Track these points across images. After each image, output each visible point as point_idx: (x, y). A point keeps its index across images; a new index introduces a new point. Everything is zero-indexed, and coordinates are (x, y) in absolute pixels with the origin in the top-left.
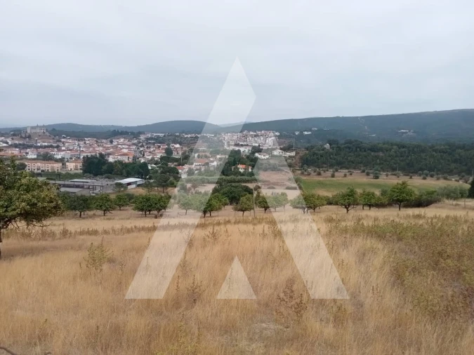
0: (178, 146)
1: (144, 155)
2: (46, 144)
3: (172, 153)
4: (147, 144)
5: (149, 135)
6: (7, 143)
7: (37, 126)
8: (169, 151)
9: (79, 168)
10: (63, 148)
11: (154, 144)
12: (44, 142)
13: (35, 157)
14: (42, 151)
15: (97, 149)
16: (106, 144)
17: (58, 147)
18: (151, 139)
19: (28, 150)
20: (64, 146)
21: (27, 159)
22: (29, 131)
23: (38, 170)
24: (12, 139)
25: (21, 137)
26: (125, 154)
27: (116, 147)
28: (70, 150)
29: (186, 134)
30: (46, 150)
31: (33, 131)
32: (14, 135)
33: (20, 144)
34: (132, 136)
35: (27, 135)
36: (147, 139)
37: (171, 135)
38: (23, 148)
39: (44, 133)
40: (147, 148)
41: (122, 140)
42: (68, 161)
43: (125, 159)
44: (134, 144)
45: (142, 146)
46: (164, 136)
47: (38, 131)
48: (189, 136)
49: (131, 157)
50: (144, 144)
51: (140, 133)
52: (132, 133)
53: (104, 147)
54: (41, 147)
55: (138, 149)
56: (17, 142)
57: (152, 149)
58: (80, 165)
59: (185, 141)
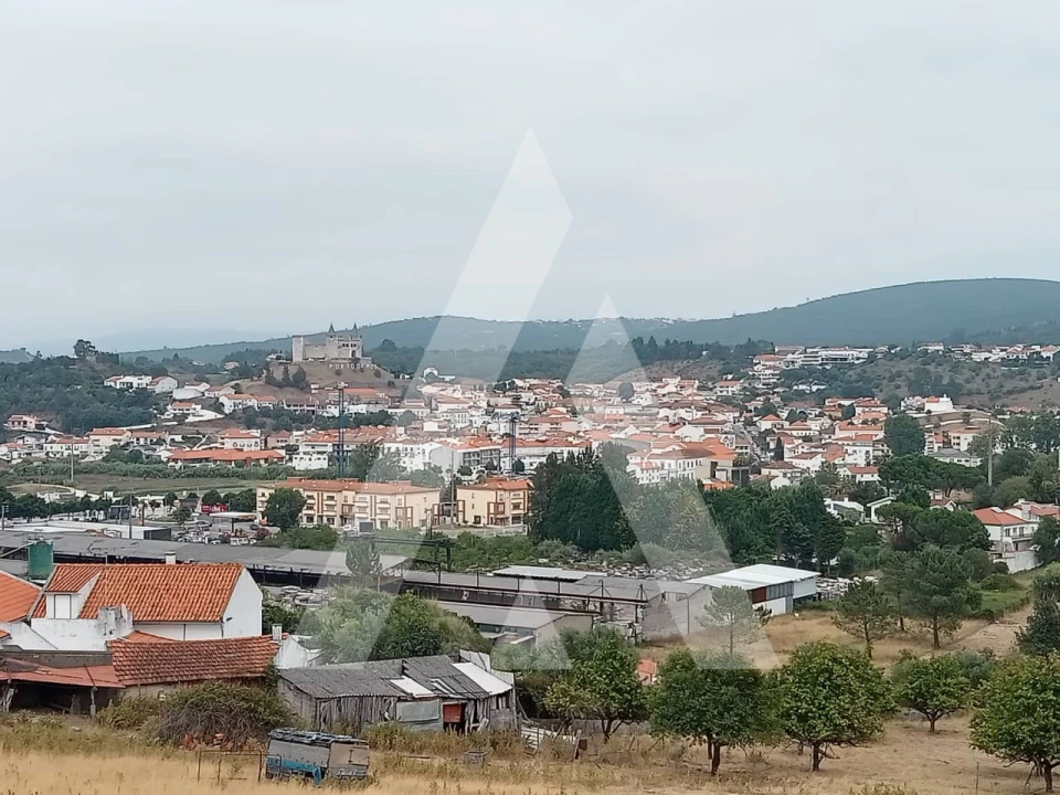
0: (943, 406)
1: (779, 455)
2: (362, 409)
3: (922, 444)
4: (786, 400)
5: (798, 359)
6: (218, 407)
7: (332, 333)
8: (905, 435)
9: (510, 510)
10: (430, 426)
11: (820, 399)
12: (356, 401)
13: (324, 464)
14: (353, 440)
15: (569, 427)
16: (604, 402)
17: (409, 420)
18: (805, 374)
19: (296, 436)
20: (432, 417)
21: (291, 472)
22: (297, 358)
23: (345, 519)
25: (270, 381)
26: (692, 452)
27: (649, 415)
28: (457, 434)
29: (979, 347)
30: (366, 434)
31: (317, 353)
32: (243, 373)
33: (265, 412)
34: (717, 366)
35: (292, 370)
36: (790, 376)
37: (903, 356)
38: (276, 429)
39: (355, 360)
40: (791, 419)
41: (672, 384)
42: (458, 482)
43: (700, 474)
44: (726, 402)
45: (769, 410)
46: (871, 358)
47: (332, 351)
48: (996, 355)
49: (727, 463)
50: (776, 399)
51: (751, 350)
52: (718, 352)
53: (598, 419)
54: (343, 422)
55: (749, 423)
56: (253, 402)
57: (814, 426)
58: (515, 500)
59: (977, 384)
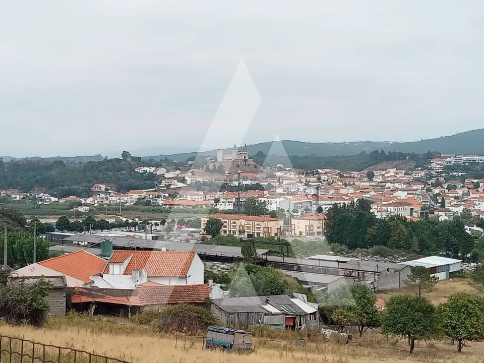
1: (443, 205)
2: (248, 182)
4: (446, 180)
5: (452, 160)
6: (184, 181)
7: (235, 148)
9: (316, 230)
10: (279, 191)
11: (463, 179)
12: (245, 179)
13: (231, 207)
14: (244, 196)
15: (343, 191)
16: (360, 180)
17: (270, 187)
18: (456, 167)
19: (219, 194)
20: (280, 186)
22: (219, 159)
23: (241, 232)
24: (193, 174)
25: (208, 170)
26: (402, 203)
27: (381, 186)
28: (292, 194)
30: (250, 194)
31: (228, 157)
32: (195, 166)
33: (205, 184)
34: (413, 163)
35: (217, 165)
36: (448, 169)
38: (210, 191)
39: (245, 161)
40: (449, 188)
41: (392, 172)
42: (292, 216)
43: (404, 212)
44: (418, 181)
45: (437, 184)
47: (235, 156)
49: (418, 209)
50: (441, 179)
51: (430, 156)
52: (413, 157)
53: (357, 188)
54: (240, 188)
55: (429, 190)
56: (200, 179)
57: (460, 192)
58: (318, 225)
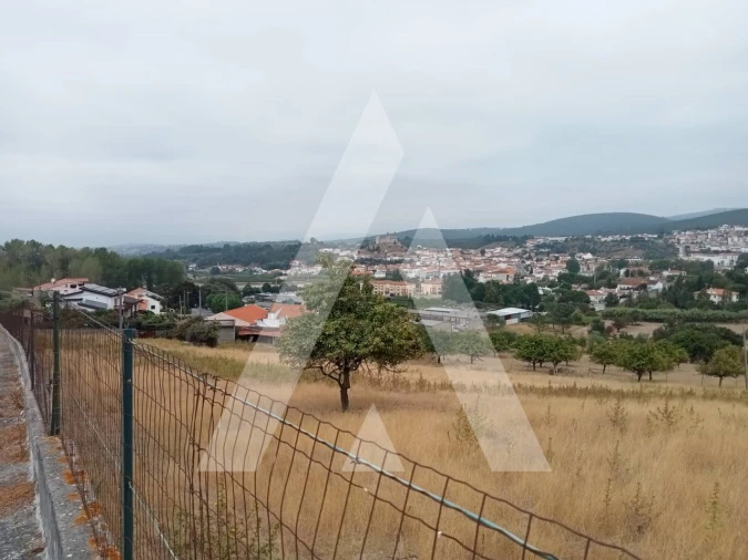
0: (589, 256)
1: (531, 272)
2: (397, 258)
3: (579, 269)
4: (537, 254)
5: (541, 241)
6: (353, 258)
7: (388, 234)
8: (573, 266)
9: (437, 291)
10: (418, 264)
11: (548, 254)
12: (395, 256)
13: (384, 275)
14: (392, 267)
15: (462, 264)
16: (475, 256)
17: (411, 262)
18: (544, 246)
19: (376, 266)
20: (419, 261)
21: (374, 278)
22: (377, 242)
23: (387, 293)
24: (359, 252)
25: (369, 250)
26: (502, 272)
27: (490, 260)
28: (427, 266)
29: (604, 236)
30: (396, 266)
31: (383, 241)
32: (361, 247)
33: (367, 260)
34: (514, 243)
35: (376, 246)
36: (538, 247)
37: (577, 239)
38: (370, 265)
39: (395, 243)
40: (537, 261)
41: (498, 250)
42: (423, 282)
43: (503, 279)
44: (517, 255)
45: (530, 258)
46: (566, 240)
47: (388, 240)
48: (610, 238)
49: (512, 275)
50: (533, 254)
51: (526, 238)
52: (515, 238)
53: (473, 261)
54: (391, 262)
55: (523, 262)
56: (363, 256)
57: (545, 263)
58: (438, 287)
59: (602, 248)
